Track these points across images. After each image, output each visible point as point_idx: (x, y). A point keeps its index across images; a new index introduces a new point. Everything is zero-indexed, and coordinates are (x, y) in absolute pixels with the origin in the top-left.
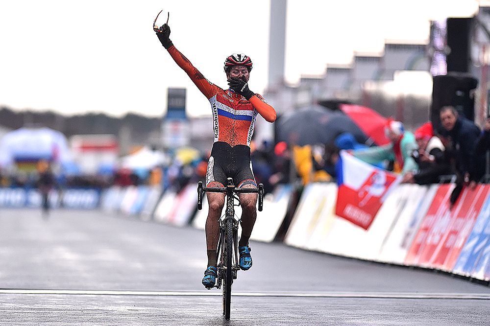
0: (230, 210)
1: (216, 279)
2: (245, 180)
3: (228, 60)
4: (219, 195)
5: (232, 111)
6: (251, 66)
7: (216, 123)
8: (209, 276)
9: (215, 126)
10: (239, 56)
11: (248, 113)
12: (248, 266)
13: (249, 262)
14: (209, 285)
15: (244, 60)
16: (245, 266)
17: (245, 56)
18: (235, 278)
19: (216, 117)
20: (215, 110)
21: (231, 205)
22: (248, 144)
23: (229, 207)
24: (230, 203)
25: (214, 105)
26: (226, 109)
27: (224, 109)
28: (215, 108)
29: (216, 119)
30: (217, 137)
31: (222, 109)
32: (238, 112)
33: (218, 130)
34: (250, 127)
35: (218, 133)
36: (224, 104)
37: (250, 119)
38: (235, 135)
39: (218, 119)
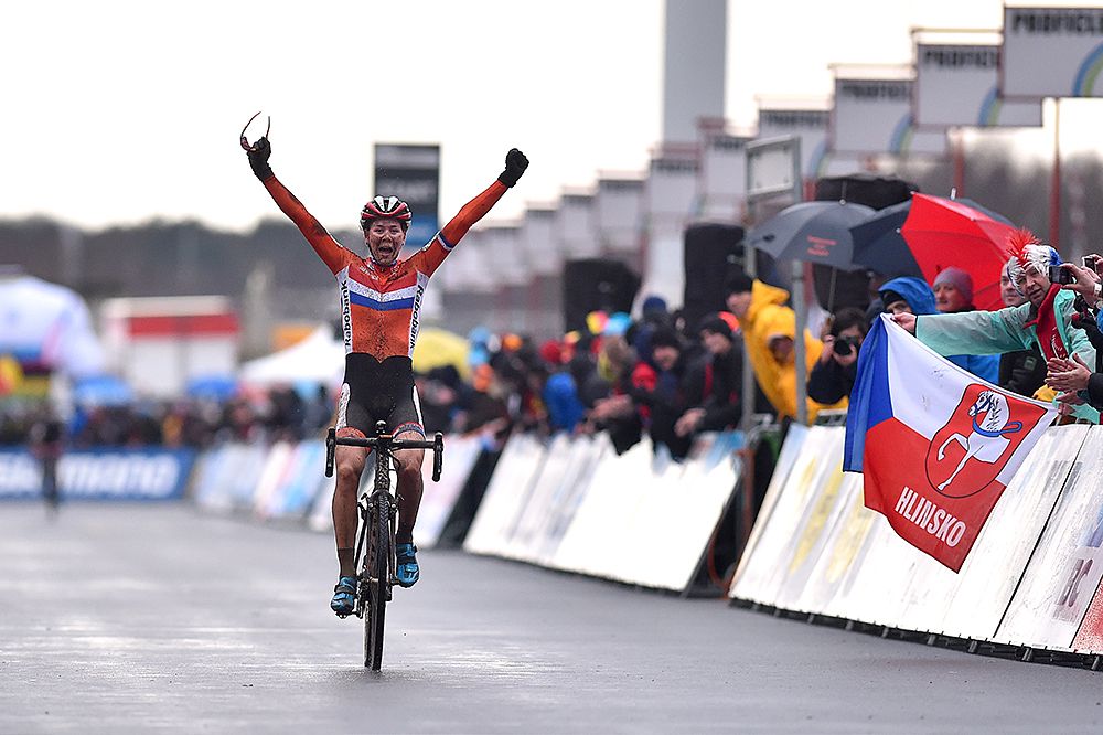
0: (382, 478)
1: (356, 601)
2: (401, 424)
3: (367, 208)
4: (356, 451)
5: (376, 296)
7: (347, 319)
8: (343, 595)
10: (387, 201)
11: (405, 293)
12: (411, 580)
13: (413, 573)
14: (343, 611)
16: (406, 580)
18: (390, 599)
19: (347, 308)
20: (346, 294)
23: (380, 474)
24: (383, 467)
25: (344, 285)
26: (364, 293)
27: (361, 293)
28: (345, 290)
29: (347, 311)
30: (349, 345)
31: (357, 292)
32: (388, 296)
33: (351, 331)
34: (412, 318)
35: (351, 338)
36: (361, 283)
37: (409, 304)
38: (383, 339)
39: (350, 311)
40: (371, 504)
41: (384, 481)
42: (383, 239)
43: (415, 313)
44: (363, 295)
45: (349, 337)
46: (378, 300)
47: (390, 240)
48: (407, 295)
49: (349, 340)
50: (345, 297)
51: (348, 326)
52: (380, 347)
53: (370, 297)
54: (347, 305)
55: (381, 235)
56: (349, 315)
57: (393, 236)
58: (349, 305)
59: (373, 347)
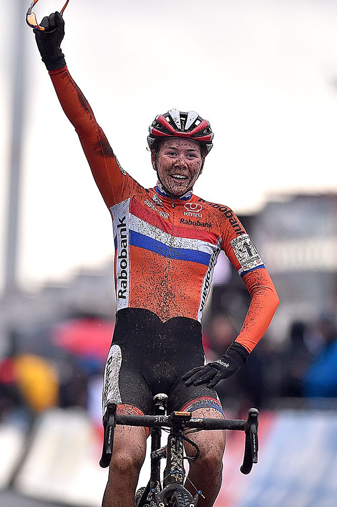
3: (158, 123)
5: (164, 238)
7: (124, 264)
10: (184, 116)
11: (202, 246)
19: (123, 251)
23: (172, 463)
24: (176, 454)
25: (122, 222)
26: (150, 233)
27: (145, 233)
28: (123, 228)
29: (124, 254)
30: (124, 297)
31: (140, 231)
32: (179, 241)
33: (128, 280)
34: (206, 277)
35: (127, 289)
36: (145, 220)
37: (205, 260)
38: (169, 294)
39: (128, 255)
40: (162, 503)
41: (177, 473)
42: (176, 165)
43: (209, 272)
44: (148, 236)
45: (125, 287)
46: (167, 244)
47: (185, 167)
48: (204, 249)
49: (125, 291)
50: (122, 237)
51: (124, 275)
52: (165, 303)
53: (157, 239)
54: (125, 247)
55: (174, 160)
56: (127, 259)
57: (189, 162)
58: (127, 247)
59: (155, 302)
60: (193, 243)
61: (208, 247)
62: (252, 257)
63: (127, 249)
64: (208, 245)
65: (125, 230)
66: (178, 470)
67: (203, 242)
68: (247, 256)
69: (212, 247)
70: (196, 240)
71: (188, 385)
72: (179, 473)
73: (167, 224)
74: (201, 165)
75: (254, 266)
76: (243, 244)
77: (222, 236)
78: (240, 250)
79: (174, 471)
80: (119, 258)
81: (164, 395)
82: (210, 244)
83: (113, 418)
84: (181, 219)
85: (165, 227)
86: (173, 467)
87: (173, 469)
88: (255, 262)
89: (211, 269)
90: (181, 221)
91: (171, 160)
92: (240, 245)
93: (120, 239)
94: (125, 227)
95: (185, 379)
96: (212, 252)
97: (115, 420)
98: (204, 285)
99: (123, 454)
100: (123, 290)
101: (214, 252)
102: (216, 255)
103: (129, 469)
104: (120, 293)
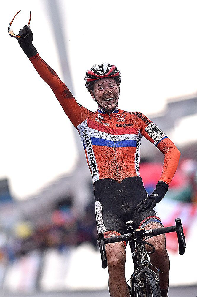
0: (144, 260)
3: (89, 75)
4: (117, 247)
5: (110, 137)
6: (120, 76)
7: (92, 156)
9: (90, 160)
10: (101, 67)
11: (131, 137)
15: (108, 70)
17: (109, 66)
19: (89, 149)
20: (87, 139)
21: (144, 254)
22: (138, 174)
23: (141, 258)
24: (142, 252)
25: (85, 133)
26: (102, 136)
27: (99, 137)
28: (86, 136)
29: (90, 151)
30: (97, 175)
31: (96, 136)
32: (118, 137)
33: (96, 164)
34: (136, 154)
35: (97, 169)
36: (98, 130)
37: (134, 144)
38: (119, 167)
39: (93, 151)
40: (140, 281)
41: (145, 262)
42: (105, 93)
43: (137, 150)
44: (101, 138)
45: (95, 169)
46: (112, 140)
47: (111, 93)
48: (132, 139)
49: (96, 171)
50: (87, 141)
51: (93, 162)
52: (118, 173)
53: (106, 139)
54: (90, 147)
55: (104, 91)
56: (93, 153)
57: (111, 90)
58: (91, 146)
59: (113, 174)
60: (126, 136)
61: (134, 137)
62: (158, 134)
63: (91, 147)
64: (134, 136)
65: (88, 137)
66: (145, 261)
67: (131, 135)
68: (155, 134)
69: (136, 136)
70: (127, 134)
71: (139, 212)
72: (146, 262)
73: (109, 129)
74: (118, 89)
75: (161, 139)
76: (151, 129)
77: (140, 128)
78: (151, 132)
79: (143, 262)
80: (88, 154)
81: (131, 221)
82: (135, 135)
83: (103, 240)
84: (116, 125)
85: (109, 131)
86: (142, 260)
87: (142, 261)
88: (161, 136)
89: (138, 149)
90: (116, 126)
91: (102, 92)
92: (150, 130)
93: (86, 143)
94: (87, 136)
95: (137, 209)
96: (137, 139)
97: (104, 241)
98: (136, 158)
99: (113, 258)
100: (95, 170)
101: (138, 138)
102: (139, 140)
103: (118, 266)
104: (94, 173)
